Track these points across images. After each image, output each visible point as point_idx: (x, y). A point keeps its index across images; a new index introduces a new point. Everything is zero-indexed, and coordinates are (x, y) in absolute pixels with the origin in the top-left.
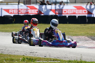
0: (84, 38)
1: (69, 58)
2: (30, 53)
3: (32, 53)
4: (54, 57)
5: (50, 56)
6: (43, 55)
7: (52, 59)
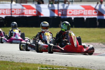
0: (99, 45)
1: (97, 68)
2: (46, 61)
3: (47, 61)
4: (78, 67)
5: (72, 65)
6: (63, 64)
7: (78, 68)
